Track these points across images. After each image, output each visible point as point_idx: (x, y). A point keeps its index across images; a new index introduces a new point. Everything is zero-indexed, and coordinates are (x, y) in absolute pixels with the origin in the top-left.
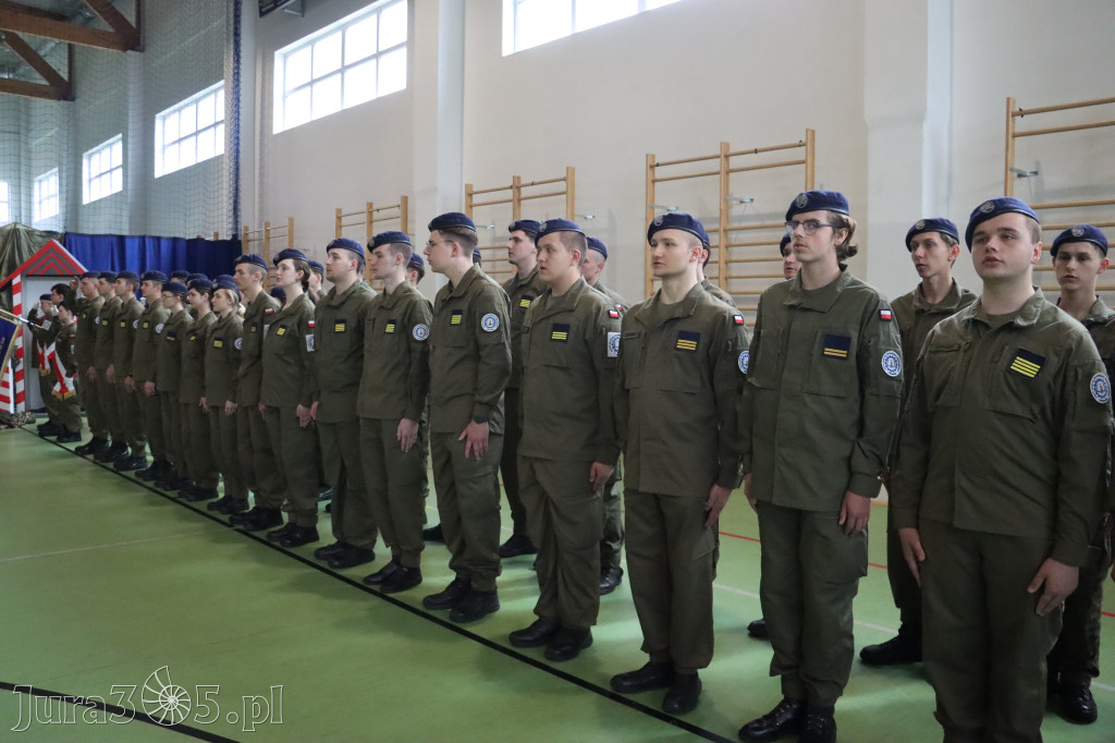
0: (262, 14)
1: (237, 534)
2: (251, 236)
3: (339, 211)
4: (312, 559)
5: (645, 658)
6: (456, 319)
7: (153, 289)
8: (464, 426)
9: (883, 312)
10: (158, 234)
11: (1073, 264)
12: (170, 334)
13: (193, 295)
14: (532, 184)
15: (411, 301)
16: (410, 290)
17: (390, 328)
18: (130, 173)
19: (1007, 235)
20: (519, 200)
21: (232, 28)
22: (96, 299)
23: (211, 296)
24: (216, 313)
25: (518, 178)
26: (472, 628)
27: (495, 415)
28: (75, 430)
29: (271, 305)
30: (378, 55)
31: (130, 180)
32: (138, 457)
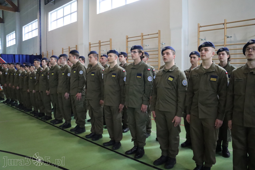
0: (45, 4)
1: (35, 118)
2: (44, 54)
3: (63, 48)
4: (50, 123)
5: (110, 139)
6: (75, 72)
7: (18, 66)
8: (76, 94)
9: (148, 69)
10: (23, 54)
11: (193, 59)
12: (22, 76)
13: (26, 68)
14: (103, 42)
15: (67, 68)
16: (67, 66)
17: (63, 74)
18: (17, 40)
19: (168, 54)
20: (100, 46)
21: (39, 7)
22: (6, 69)
23: (30, 68)
24: (31, 71)
25: (100, 41)
26: (79, 135)
27: (83, 91)
28: (3, 98)
29: (42, 70)
30: (71, 14)
31: (17, 42)
32: (16, 103)
